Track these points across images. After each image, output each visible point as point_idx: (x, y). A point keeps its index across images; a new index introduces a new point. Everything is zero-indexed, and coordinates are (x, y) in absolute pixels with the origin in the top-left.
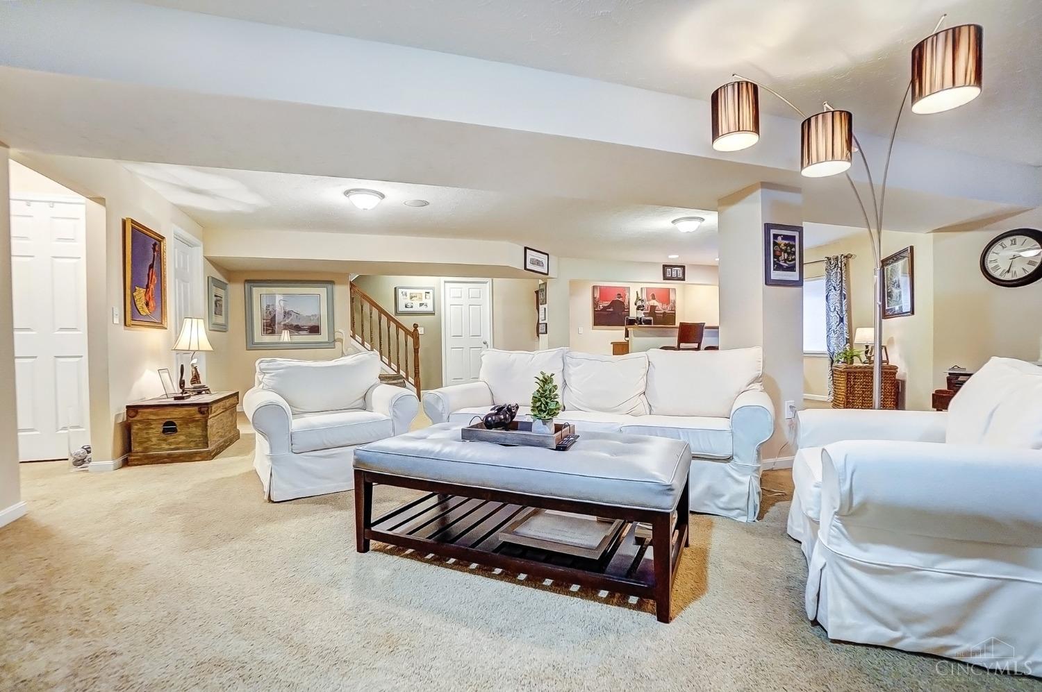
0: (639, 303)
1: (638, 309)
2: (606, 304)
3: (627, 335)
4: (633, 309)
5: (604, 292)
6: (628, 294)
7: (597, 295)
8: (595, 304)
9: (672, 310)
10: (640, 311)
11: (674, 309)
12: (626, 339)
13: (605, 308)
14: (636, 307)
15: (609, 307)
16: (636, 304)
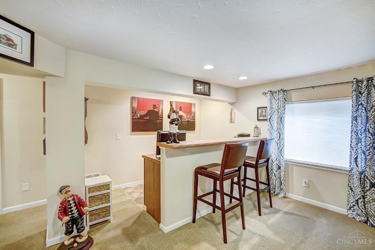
0: (174, 116)
1: (171, 123)
2: (143, 113)
3: (158, 152)
4: (166, 122)
5: (141, 102)
6: (161, 105)
7: (135, 105)
8: (134, 112)
9: (193, 119)
10: (174, 125)
11: (194, 118)
12: (158, 156)
13: (142, 117)
14: (169, 120)
15: (145, 116)
16: (169, 117)
